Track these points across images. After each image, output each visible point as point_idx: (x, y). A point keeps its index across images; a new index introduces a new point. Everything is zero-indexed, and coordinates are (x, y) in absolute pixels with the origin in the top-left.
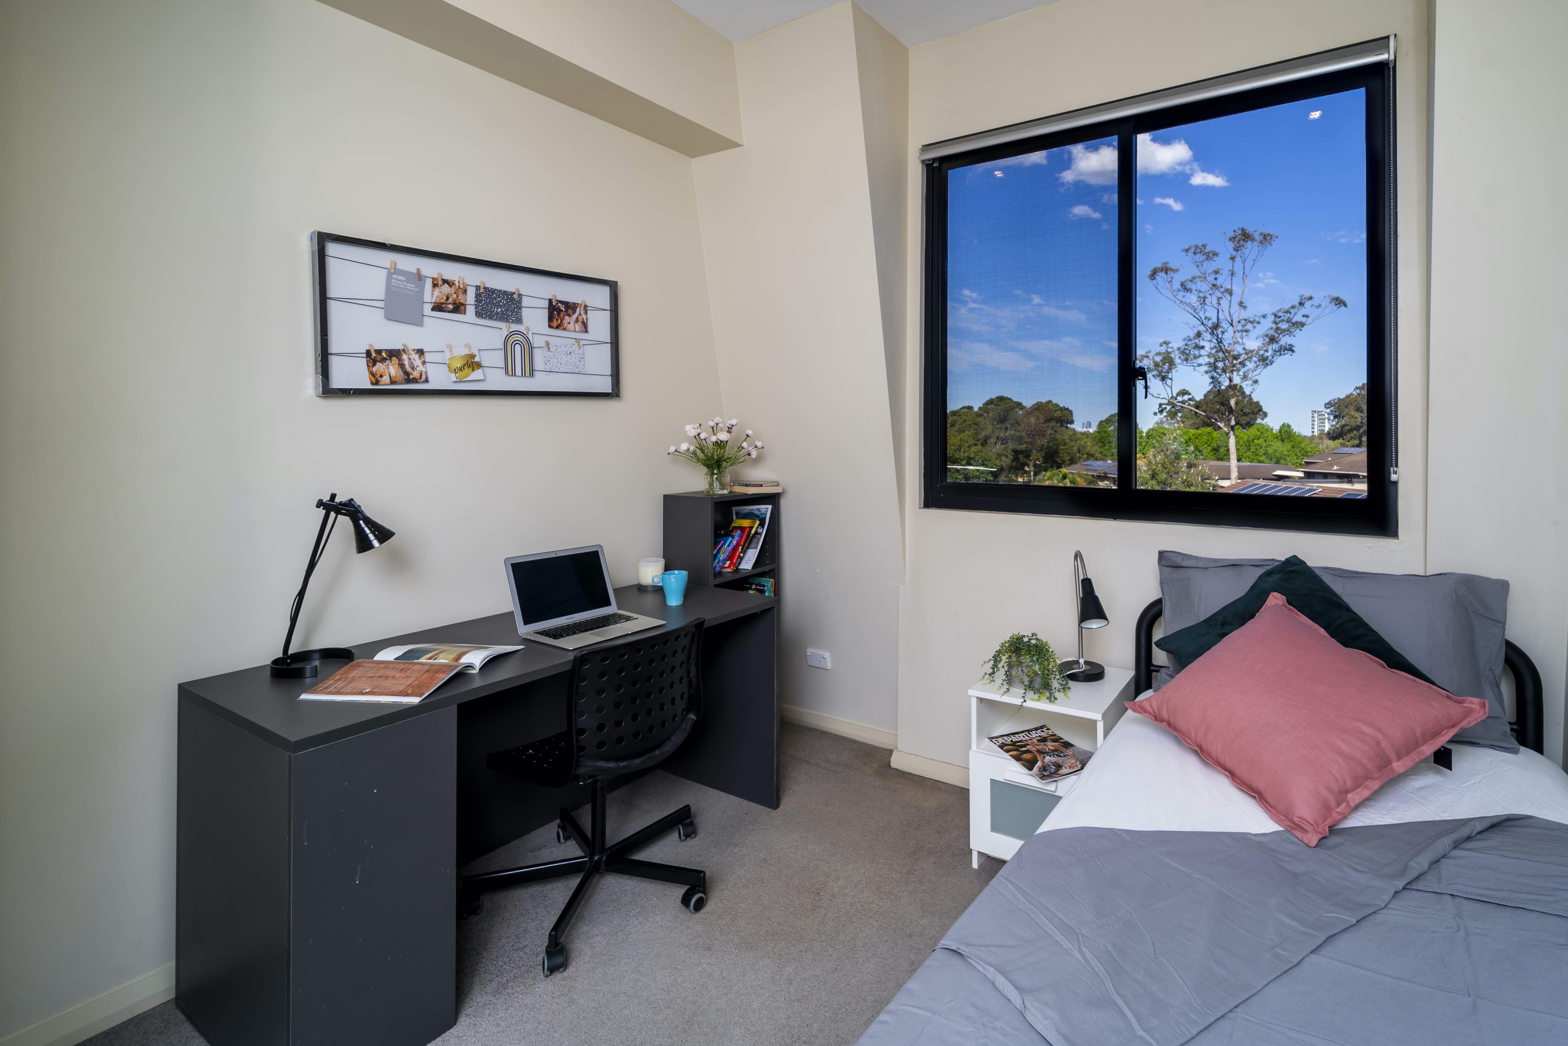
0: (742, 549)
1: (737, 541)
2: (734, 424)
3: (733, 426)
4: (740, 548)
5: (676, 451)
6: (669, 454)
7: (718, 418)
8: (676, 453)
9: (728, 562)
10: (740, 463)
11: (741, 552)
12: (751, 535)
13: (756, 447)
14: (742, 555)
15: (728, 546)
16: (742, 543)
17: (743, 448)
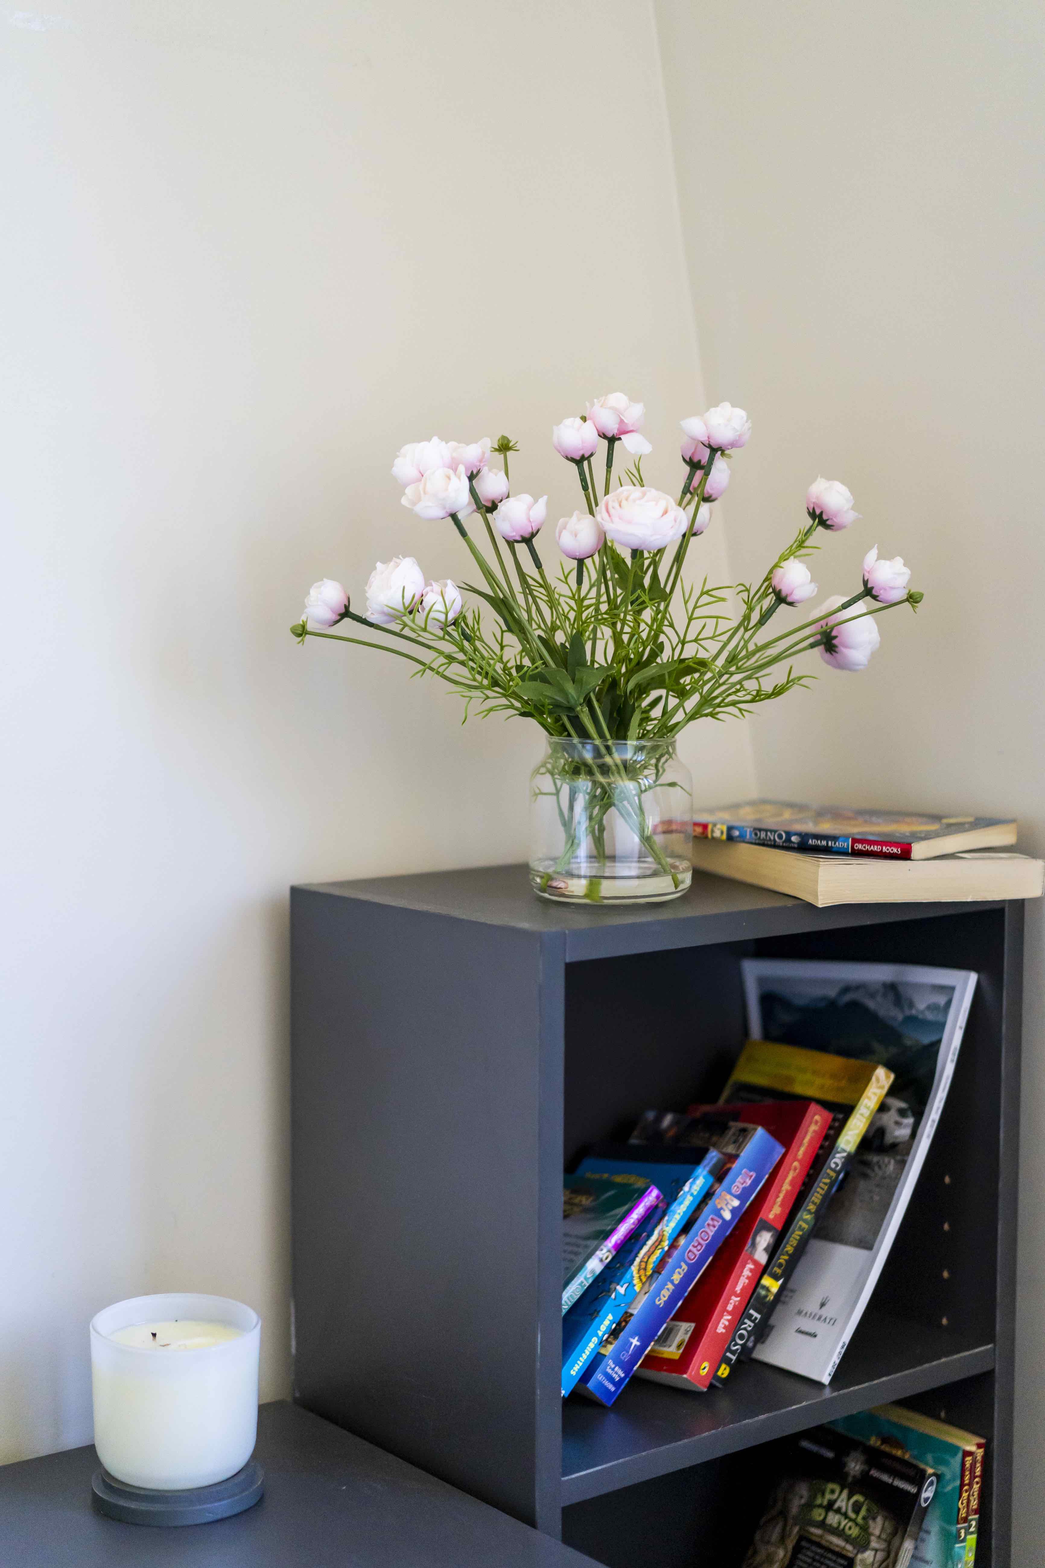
0: (773, 1251)
1: (742, 1196)
2: (722, 436)
3: (715, 450)
4: (765, 1239)
5: (346, 613)
6: (301, 632)
7: (618, 399)
8: (348, 627)
9: (685, 1330)
10: (758, 697)
11: (764, 1270)
12: (837, 1160)
13: (868, 592)
14: (772, 1285)
15: (686, 1228)
16: (774, 1211)
17: (781, 599)
